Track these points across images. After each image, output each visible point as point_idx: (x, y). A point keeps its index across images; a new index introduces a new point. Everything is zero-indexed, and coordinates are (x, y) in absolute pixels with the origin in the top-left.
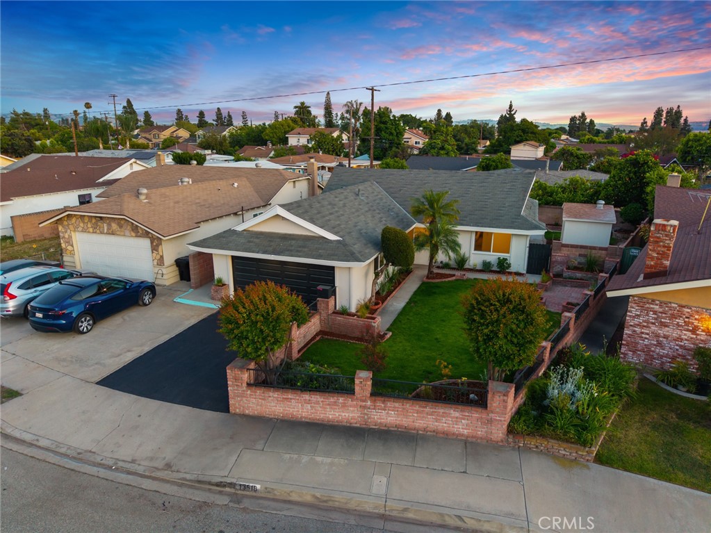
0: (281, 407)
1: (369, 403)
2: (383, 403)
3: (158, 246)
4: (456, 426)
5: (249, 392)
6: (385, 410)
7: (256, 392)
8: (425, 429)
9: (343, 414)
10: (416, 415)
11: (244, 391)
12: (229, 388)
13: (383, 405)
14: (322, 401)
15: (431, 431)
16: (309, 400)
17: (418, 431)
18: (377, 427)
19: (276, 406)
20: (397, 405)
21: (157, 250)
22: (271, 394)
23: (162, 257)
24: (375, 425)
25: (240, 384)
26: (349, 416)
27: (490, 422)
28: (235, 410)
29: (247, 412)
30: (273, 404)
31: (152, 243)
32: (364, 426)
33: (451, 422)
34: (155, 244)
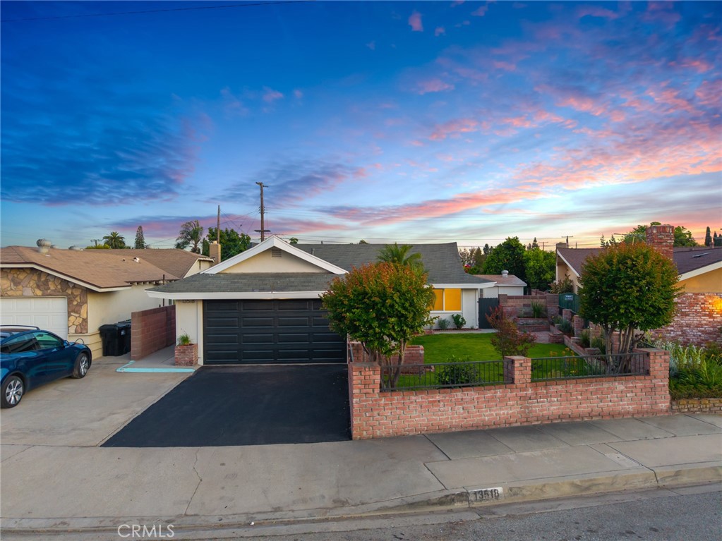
0: (426, 416)
1: (530, 392)
2: (545, 389)
3: (80, 305)
4: (621, 403)
5: (383, 402)
6: (547, 397)
7: (392, 400)
8: (590, 415)
9: (502, 412)
10: (580, 397)
11: (376, 400)
12: (354, 400)
13: (545, 391)
14: (478, 398)
15: (596, 416)
16: (462, 399)
17: (582, 418)
18: (539, 422)
19: (419, 416)
20: (559, 387)
21: (78, 312)
22: (413, 398)
23: (85, 321)
24: (538, 420)
25: (371, 391)
26: (507, 414)
27: (653, 389)
28: (361, 434)
29: (378, 433)
30: (414, 414)
31: (70, 302)
32: (525, 424)
33: (616, 399)
34: (75, 303)
